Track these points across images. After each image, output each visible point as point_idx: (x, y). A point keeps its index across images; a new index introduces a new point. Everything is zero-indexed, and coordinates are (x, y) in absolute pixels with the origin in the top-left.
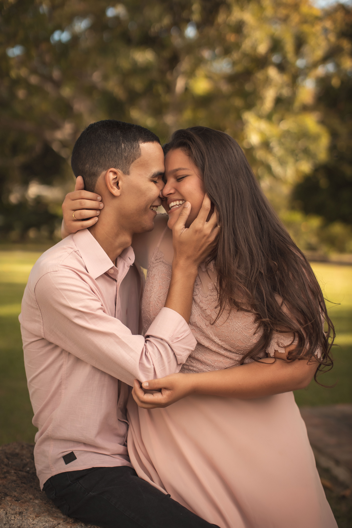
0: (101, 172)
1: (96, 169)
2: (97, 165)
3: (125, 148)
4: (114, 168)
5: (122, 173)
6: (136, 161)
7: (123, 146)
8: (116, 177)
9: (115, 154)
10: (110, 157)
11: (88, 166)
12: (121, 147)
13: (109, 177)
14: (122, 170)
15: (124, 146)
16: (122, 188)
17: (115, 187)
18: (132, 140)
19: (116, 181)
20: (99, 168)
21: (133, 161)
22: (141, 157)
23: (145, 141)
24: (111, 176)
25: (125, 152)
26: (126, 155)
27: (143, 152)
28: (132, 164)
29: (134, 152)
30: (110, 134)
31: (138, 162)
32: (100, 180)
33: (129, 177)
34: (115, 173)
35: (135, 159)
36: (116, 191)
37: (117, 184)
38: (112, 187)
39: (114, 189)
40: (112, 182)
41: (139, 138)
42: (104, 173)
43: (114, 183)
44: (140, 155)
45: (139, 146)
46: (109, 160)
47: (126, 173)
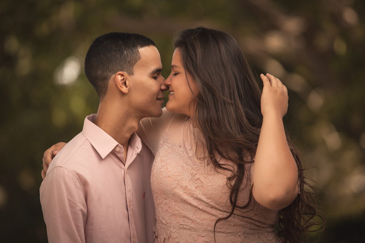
0: (111, 76)
1: (106, 74)
2: (106, 70)
3: (127, 54)
4: (121, 71)
5: (128, 74)
6: (137, 63)
7: (125, 52)
8: (123, 78)
9: (120, 60)
10: (116, 63)
11: (99, 72)
12: (124, 54)
13: (118, 78)
14: (127, 72)
15: (127, 53)
16: (129, 86)
17: (124, 87)
18: (132, 47)
19: (124, 81)
20: (109, 73)
21: (135, 64)
22: (141, 59)
23: (143, 46)
24: (119, 78)
25: (128, 57)
26: (129, 59)
27: (142, 55)
28: (135, 66)
29: (135, 56)
30: (113, 45)
31: (139, 64)
32: (111, 82)
33: (133, 77)
34: (122, 75)
35: (137, 62)
36: (124, 89)
37: (125, 83)
38: (121, 87)
39: (123, 88)
40: (121, 83)
41: (137, 45)
42: (113, 76)
43: (123, 83)
44: (140, 58)
45: (138, 51)
46: (116, 65)
47: (131, 73)
